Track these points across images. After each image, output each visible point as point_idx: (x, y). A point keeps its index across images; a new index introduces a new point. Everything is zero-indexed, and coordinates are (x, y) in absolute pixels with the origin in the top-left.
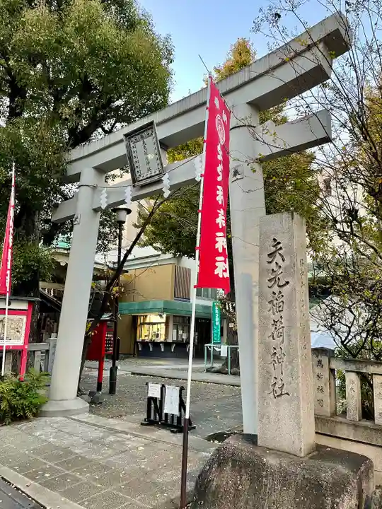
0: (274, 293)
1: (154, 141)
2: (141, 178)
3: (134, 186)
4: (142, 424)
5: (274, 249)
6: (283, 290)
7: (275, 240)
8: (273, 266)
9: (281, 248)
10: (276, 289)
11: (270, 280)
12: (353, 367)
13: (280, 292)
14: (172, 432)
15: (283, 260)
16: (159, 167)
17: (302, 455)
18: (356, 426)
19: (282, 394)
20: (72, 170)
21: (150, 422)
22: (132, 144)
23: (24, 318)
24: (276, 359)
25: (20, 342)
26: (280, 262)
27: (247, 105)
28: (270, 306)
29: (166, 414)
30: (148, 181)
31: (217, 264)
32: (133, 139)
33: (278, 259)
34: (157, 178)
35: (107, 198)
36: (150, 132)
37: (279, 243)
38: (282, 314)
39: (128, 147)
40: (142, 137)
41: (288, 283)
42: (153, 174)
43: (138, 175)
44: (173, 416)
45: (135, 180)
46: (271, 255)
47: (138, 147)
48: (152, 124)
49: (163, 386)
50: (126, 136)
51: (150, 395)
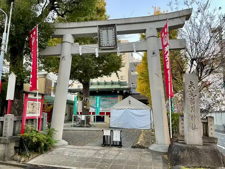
0: (191, 98)
1: (114, 32)
2: (103, 46)
3: (99, 48)
5: (190, 84)
6: (195, 97)
7: (191, 82)
8: (191, 90)
9: (193, 84)
10: (192, 97)
11: (190, 94)
13: (193, 98)
15: (194, 88)
16: (114, 43)
19: (195, 129)
21: (104, 145)
22: (101, 30)
23: (40, 103)
24: (192, 118)
26: (193, 89)
27: (156, 30)
28: (190, 102)
29: (113, 141)
30: (107, 47)
32: (102, 28)
33: (192, 87)
34: (113, 47)
35: (81, 50)
36: (112, 27)
37: (192, 83)
38: (194, 105)
39: (99, 31)
40: (107, 29)
41: (196, 95)
42: (110, 45)
43: (101, 44)
44: (116, 142)
45: (100, 46)
46: (189, 86)
47: (104, 32)
48: (114, 25)
49: (112, 131)
50: (99, 26)
51: (104, 135)
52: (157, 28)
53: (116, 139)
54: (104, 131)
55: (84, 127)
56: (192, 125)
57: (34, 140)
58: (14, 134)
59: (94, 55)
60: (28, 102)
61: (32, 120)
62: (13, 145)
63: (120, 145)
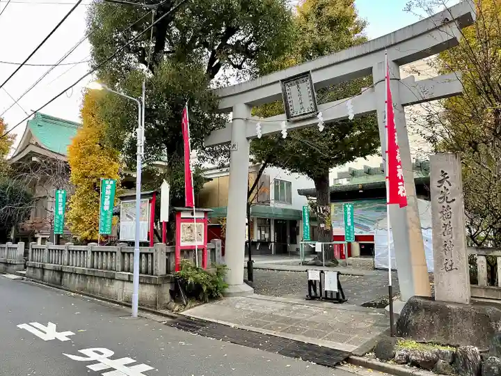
0: (443, 207)
1: (309, 86)
2: (294, 115)
3: (288, 121)
4: (307, 299)
5: (442, 178)
6: (450, 204)
7: (442, 172)
8: (442, 189)
9: (448, 177)
10: (445, 204)
11: (440, 198)
12: (483, 252)
13: (448, 206)
14: (335, 303)
15: (450, 185)
16: (313, 106)
17: (468, 303)
18: (486, 289)
19: (452, 269)
20: (224, 104)
21: (312, 298)
22: (287, 88)
23: (203, 224)
24: (446, 248)
25: (202, 243)
26: (447, 186)
27: (393, 63)
28: (440, 215)
29: (326, 291)
30: (301, 117)
31: (399, 187)
32: (289, 84)
33: (446, 184)
34: (310, 115)
35: (261, 129)
36: (305, 78)
37: (446, 174)
38: (450, 220)
39: (284, 90)
40: (297, 82)
41: (454, 200)
42: (306, 112)
43: (291, 112)
44: (332, 293)
45: (289, 117)
46: (440, 182)
47: (293, 90)
48: (308, 72)
49: (322, 272)
50: (282, 81)
51: (310, 278)
52: (393, 61)
53: (331, 288)
54: (309, 271)
55: (322, 265)
56: (445, 262)
57: (190, 280)
58: (168, 271)
59: (279, 134)
60: (182, 224)
61: (188, 251)
62: (167, 288)
63: (339, 298)
